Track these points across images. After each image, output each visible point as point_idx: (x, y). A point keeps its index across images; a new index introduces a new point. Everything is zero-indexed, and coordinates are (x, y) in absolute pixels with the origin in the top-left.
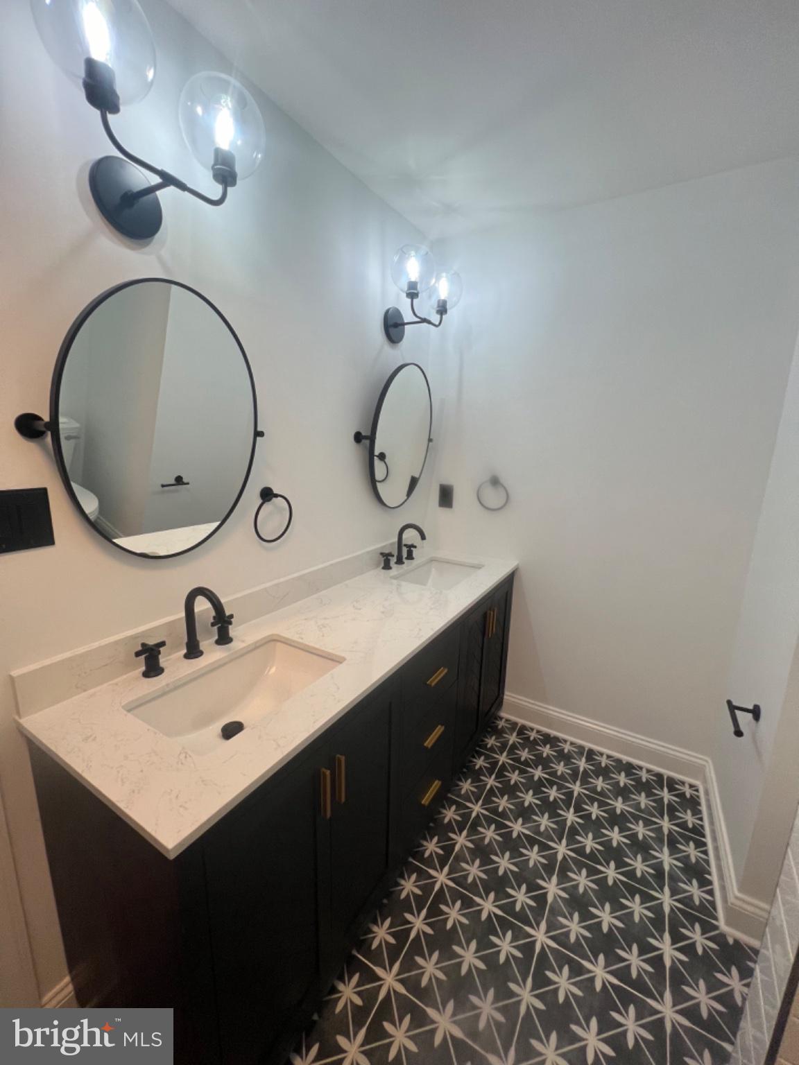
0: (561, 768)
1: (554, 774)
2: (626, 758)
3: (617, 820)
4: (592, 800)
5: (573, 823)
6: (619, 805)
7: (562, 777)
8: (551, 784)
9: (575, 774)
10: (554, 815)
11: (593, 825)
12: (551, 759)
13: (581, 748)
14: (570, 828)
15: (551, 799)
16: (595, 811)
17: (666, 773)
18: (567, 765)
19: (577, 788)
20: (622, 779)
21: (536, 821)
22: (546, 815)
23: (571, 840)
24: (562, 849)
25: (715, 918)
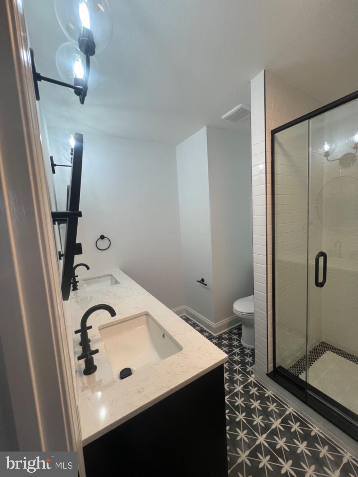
25: (213, 335)
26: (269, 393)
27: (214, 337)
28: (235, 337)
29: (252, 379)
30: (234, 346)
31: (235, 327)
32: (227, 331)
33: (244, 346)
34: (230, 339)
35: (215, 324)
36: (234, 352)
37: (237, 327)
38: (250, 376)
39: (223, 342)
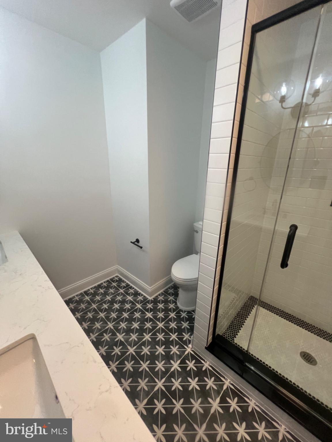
0: (83, 306)
1: (83, 310)
2: (96, 285)
3: (112, 302)
4: (101, 304)
5: (104, 316)
6: (109, 298)
7: (87, 308)
8: (86, 313)
9: (89, 303)
10: (97, 320)
11: (109, 310)
12: (77, 307)
13: (81, 294)
14: (105, 318)
15: (91, 317)
16: (105, 306)
17: (108, 279)
18: (84, 303)
19: (94, 306)
20: (102, 291)
21: (95, 328)
22: (96, 323)
23: (109, 320)
24: (110, 325)
25: (148, 299)
26: (206, 365)
27: (149, 300)
28: (171, 298)
29: (189, 350)
30: (170, 310)
31: (171, 286)
32: (163, 292)
33: (180, 308)
34: (166, 302)
35: (150, 288)
36: (170, 317)
37: (173, 286)
38: (187, 347)
39: (159, 306)
